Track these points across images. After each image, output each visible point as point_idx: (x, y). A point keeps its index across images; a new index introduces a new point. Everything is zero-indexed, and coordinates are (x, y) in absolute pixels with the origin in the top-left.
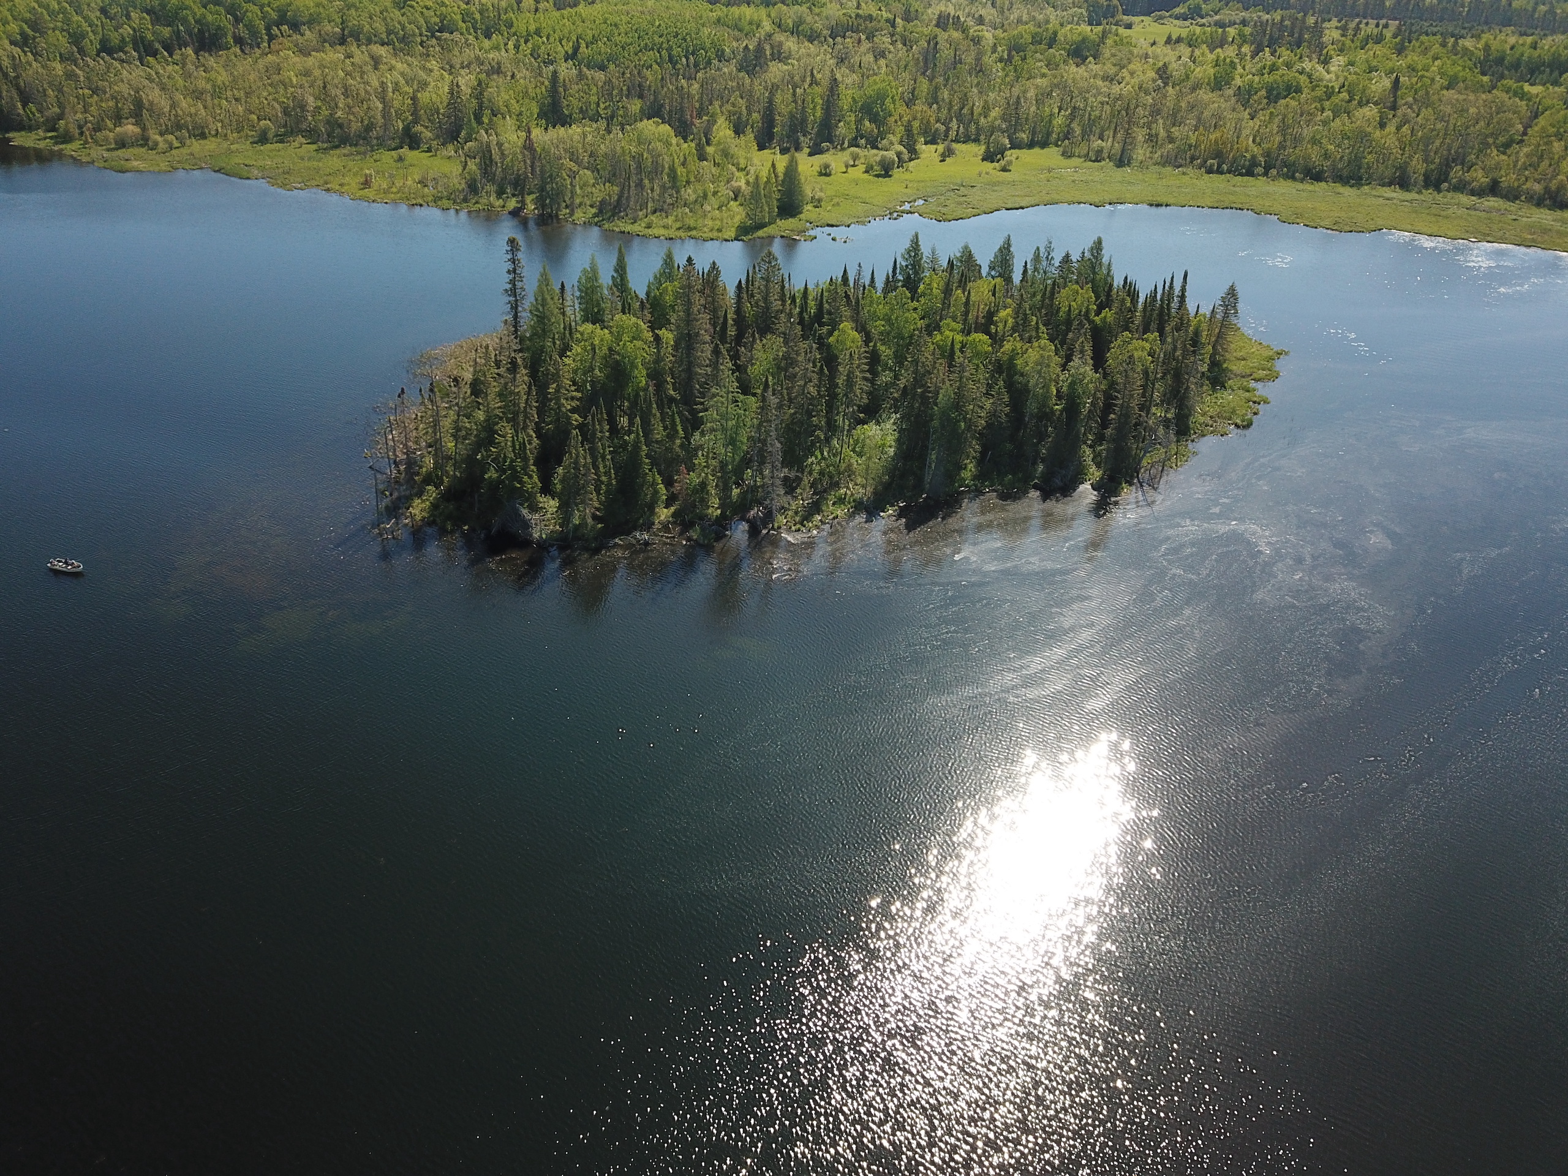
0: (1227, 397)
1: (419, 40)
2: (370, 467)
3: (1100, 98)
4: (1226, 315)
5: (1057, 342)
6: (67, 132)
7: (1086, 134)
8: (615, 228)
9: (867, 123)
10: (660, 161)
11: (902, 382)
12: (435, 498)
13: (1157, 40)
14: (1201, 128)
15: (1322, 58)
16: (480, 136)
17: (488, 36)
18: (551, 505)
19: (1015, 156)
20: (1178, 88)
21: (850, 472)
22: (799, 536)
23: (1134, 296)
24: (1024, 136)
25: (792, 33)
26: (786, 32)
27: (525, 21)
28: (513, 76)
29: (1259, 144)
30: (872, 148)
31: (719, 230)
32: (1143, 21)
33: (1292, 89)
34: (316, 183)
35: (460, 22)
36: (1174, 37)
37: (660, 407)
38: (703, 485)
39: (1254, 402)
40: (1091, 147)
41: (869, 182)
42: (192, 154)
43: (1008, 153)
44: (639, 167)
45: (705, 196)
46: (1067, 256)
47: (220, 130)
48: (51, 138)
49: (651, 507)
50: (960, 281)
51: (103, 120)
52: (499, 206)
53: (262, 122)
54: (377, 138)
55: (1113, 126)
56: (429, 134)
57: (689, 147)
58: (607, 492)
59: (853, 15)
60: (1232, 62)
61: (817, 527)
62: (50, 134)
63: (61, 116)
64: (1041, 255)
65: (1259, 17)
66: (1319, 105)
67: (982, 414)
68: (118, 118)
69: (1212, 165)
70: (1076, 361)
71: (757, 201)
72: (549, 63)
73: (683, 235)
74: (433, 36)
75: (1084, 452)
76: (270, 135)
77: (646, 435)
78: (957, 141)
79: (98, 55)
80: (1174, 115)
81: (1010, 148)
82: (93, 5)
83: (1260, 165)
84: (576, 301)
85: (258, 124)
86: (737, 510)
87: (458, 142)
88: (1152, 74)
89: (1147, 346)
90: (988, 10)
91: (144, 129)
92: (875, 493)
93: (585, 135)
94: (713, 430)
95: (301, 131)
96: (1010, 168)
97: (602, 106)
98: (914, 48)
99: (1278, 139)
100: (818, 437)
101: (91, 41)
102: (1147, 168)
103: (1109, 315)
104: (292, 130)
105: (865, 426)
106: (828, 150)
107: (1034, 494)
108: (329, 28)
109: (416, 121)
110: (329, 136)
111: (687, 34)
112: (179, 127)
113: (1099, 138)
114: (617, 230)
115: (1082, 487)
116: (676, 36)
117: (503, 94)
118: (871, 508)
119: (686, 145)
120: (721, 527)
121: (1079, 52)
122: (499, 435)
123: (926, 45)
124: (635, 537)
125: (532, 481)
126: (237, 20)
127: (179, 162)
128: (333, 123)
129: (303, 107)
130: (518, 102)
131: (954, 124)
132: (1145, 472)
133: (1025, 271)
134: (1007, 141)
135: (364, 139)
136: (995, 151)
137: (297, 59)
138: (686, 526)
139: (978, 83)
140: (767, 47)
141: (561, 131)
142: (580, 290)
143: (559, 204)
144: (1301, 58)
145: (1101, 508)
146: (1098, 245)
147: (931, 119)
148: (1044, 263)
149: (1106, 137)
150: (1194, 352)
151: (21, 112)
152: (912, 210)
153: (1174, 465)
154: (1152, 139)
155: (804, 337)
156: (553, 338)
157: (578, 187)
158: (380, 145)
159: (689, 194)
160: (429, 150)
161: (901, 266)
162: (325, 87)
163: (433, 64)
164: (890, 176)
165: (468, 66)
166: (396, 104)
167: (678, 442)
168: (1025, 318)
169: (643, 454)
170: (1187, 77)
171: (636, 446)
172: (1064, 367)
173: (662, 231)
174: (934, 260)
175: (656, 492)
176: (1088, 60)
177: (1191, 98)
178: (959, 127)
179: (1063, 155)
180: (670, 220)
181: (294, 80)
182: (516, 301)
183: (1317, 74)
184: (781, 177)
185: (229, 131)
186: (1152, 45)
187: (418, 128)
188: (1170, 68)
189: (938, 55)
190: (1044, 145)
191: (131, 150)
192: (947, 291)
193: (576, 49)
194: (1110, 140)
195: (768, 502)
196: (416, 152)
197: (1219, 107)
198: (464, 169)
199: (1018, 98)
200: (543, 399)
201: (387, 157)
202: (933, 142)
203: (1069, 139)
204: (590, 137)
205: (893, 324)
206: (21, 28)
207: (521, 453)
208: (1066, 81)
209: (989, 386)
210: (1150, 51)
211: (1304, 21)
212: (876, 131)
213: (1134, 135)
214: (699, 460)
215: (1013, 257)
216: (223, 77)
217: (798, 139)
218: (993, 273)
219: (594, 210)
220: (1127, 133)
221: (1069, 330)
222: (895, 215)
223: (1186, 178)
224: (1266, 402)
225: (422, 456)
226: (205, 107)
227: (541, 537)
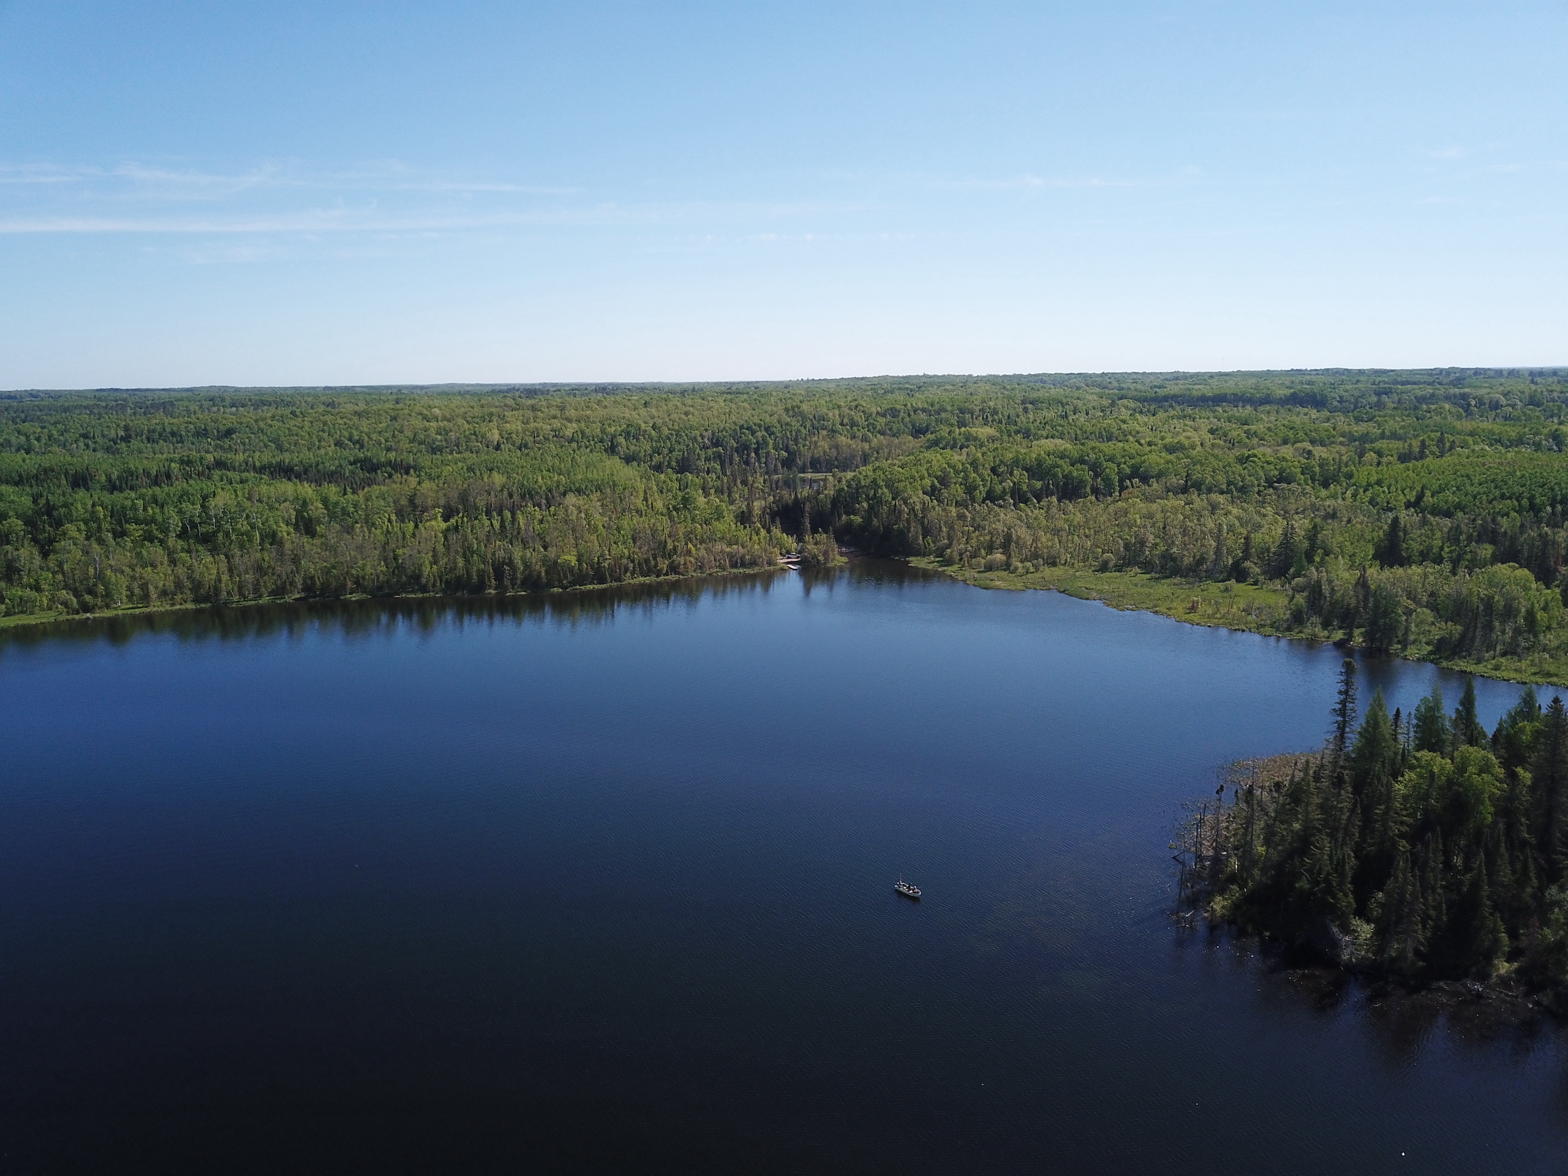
1: (1256, 489)
2: (1174, 858)
6: (951, 557)
8: (1454, 667)
10: (1515, 605)
12: (1237, 898)
16: (1310, 573)
17: (1325, 485)
18: (1365, 930)
27: (1366, 473)
28: (1349, 521)
34: (1146, 606)
35: (1299, 474)
37: (1510, 849)
42: (1043, 578)
44: (1489, 607)
47: (1068, 560)
48: (938, 562)
49: (1489, 956)
51: (979, 549)
52: (1324, 637)
53: (1106, 554)
54: (1207, 571)
56: (1258, 570)
57: (1553, 593)
58: (1436, 928)
62: (938, 559)
63: (949, 546)
68: (990, 548)
72: (1387, 510)
73: (1540, 680)
74: (1271, 486)
76: (1111, 564)
77: (1489, 875)
79: (983, 502)
82: (987, 466)
84: (1412, 729)
85: (1101, 556)
87: (1286, 577)
91: (1009, 557)
93: (1426, 576)
95: (1137, 564)
97: (1447, 549)
101: (980, 492)
104: (1129, 561)
108: (1174, 480)
109: (1246, 557)
110: (1162, 567)
111: (1555, 485)
112: (1035, 556)
114: (1457, 669)
116: (1541, 485)
117: (1337, 536)
119: (1548, 591)
122: (1316, 847)
124: (1465, 986)
125: (1347, 900)
126: (1097, 475)
127: (1032, 583)
128: (1167, 557)
129: (1143, 543)
130: (1352, 544)
135: (1194, 571)
137: (1142, 505)
138: (1533, 988)
141: (1399, 571)
142: (1417, 718)
143: (1390, 640)
151: (921, 542)
156: (1384, 761)
157: (1413, 625)
158: (1208, 577)
159: (1550, 639)
160: (1255, 583)
162: (1164, 528)
163: (1269, 510)
165: (1303, 512)
166: (1229, 543)
167: (1529, 890)
169: (1484, 894)
171: (1475, 885)
173: (1513, 675)
175: (1497, 941)
180: (1524, 664)
181: (1139, 521)
182: (1345, 721)
185: (1076, 561)
187: (1247, 564)
191: (996, 572)
193: (1420, 497)
196: (1242, 585)
198: (1291, 601)
200: (1368, 820)
201: (1214, 588)
204: (1431, 578)
206: (933, 482)
207: (1339, 868)
214: (1557, 914)
216: (1079, 518)
219: (1430, 648)
225: (1228, 856)
226: (1060, 542)
227: (1350, 960)
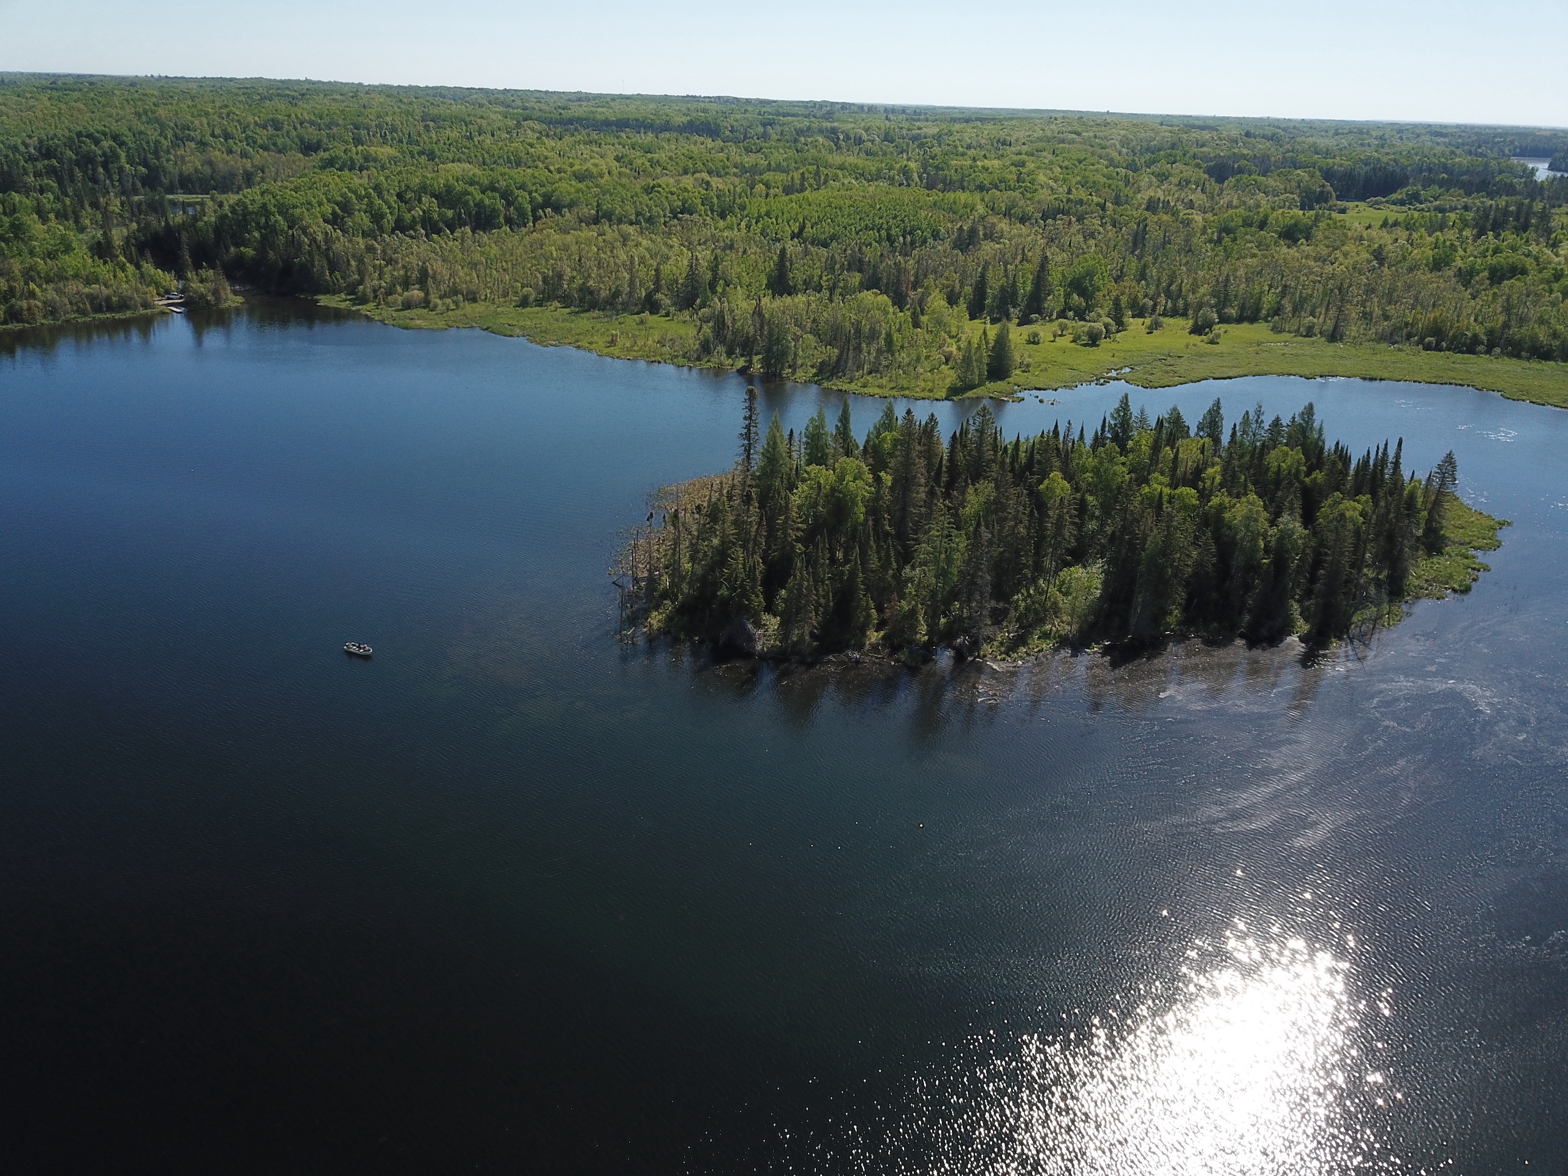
0: (1442, 563)
1: (662, 220)
2: (614, 583)
3: (1311, 277)
4: (1443, 484)
5: (1265, 498)
6: (364, 295)
7: (1296, 310)
8: (833, 387)
9: (1075, 296)
10: (878, 328)
11: (1109, 530)
12: (670, 611)
13: (1372, 224)
14: (1419, 307)
15: (1551, 242)
16: (714, 303)
17: (723, 216)
18: (773, 622)
19: (1223, 330)
20: (1394, 268)
21: (1056, 610)
22: (1003, 665)
23: (1345, 460)
24: (1233, 312)
25: (1005, 215)
26: (998, 214)
27: (757, 204)
28: (745, 252)
29: (1482, 323)
30: (1080, 320)
31: (931, 391)
32: (1357, 206)
33: (1517, 271)
34: (569, 341)
35: (700, 205)
36: (1390, 222)
37: (877, 541)
38: (913, 613)
39: (1474, 569)
40: (1302, 323)
41: (1076, 350)
42: (465, 315)
43: (1216, 327)
44: (858, 331)
45: (918, 360)
46: (1278, 419)
47: (489, 295)
48: (349, 300)
49: (863, 630)
50: (1168, 440)
51: (394, 285)
52: (729, 365)
53: (525, 289)
54: (622, 304)
55: (1325, 303)
56: (668, 302)
57: (905, 316)
58: (825, 613)
59: (1064, 200)
60: (1452, 245)
61: (1022, 658)
62: (349, 297)
63: (361, 282)
64: (1251, 418)
65: (1482, 203)
66: (1547, 287)
67: (1189, 563)
68: (406, 284)
69: (1430, 343)
70: (1285, 517)
71: (968, 365)
72: (776, 241)
73: (896, 394)
74: (675, 217)
75: (1292, 606)
76: (532, 298)
77: (862, 564)
78: (1164, 315)
79: (393, 232)
80: (1390, 294)
81: (1218, 323)
82: (392, 191)
83: (1482, 343)
84: (802, 447)
85: (521, 291)
86: (945, 637)
87: (693, 308)
88: (1365, 255)
89: (1360, 507)
90: (1198, 196)
91: (427, 294)
92: (1080, 630)
93: (809, 304)
94: (925, 563)
95: (556, 298)
96: (1218, 341)
97: (825, 278)
98: (1124, 229)
99: (1502, 319)
100: (1025, 576)
101: (388, 221)
102: (1361, 344)
103: (1319, 476)
104: (549, 296)
105: (1072, 569)
106: (1036, 321)
107: (1240, 642)
108: (586, 210)
109: (657, 289)
110: (580, 301)
111: (905, 216)
112: (454, 292)
113: (1311, 315)
114: (835, 388)
115: (1289, 639)
116: (895, 217)
117: (735, 267)
118: (1076, 644)
119: (902, 314)
120: (926, 653)
121: (1291, 234)
122: (732, 558)
123: (1135, 226)
124: (847, 656)
125: (758, 601)
126: (509, 204)
127: (453, 321)
128: (584, 290)
129: (560, 276)
130: (748, 274)
131: (1162, 299)
132: (1355, 629)
133: (1234, 434)
134: (1216, 316)
135: (611, 304)
136: (1202, 325)
137: (557, 237)
138: (895, 649)
139: (1187, 262)
140: (981, 228)
141: (788, 300)
142: (807, 437)
143: (783, 364)
144: (1527, 241)
145: (1308, 659)
146: (1310, 409)
147: (1139, 294)
148: (1254, 426)
149: (1317, 314)
150: (1408, 515)
151: (328, 278)
152: (1119, 376)
153: (1386, 624)
154: (1366, 316)
155: (1016, 485)
156: (782, 478)
157: (800, 350)
158: (624, 310)
159: (903, 357)
160: (667, 315)
161: (1110, 425)
162: (580, 260)
163: (675, 241)
164: (1098, 346)
165: (705, 243)
166: (641, 275)
167: (891, 572)
168: (1234, 477)
169: (859, 580)
170: (1404, 258)
171: (853, 574)
172: (1273, 523)
173: (877, 391)
174: (1143, 420)
175: (869, 616)
176: (1300, 242)
177: (1408, 278)
178: (1166, 302)
179: (1272, 330)
180: (884, 381)
181: (555, 254)
182: (750, 444)
183: (1545, 257)
184: (992, 344)
185: (496, 297)
186: (1367, 229)
187: (659, 296)
188: (1386, 249)
189: (1147, 236)
190: (1253, 319)
191: (415, 310)
192: (1156, 448)
193: (802, 229)
194: (1322, 317)
195: (974, 631)
196: (655, 317)
197: (1438, 287)
198: (699, 332)
199: (1228, 276)
200: (771, 530)
201: (631, 320)
202: (1140, 315)
203: (1279, 315)
204: (813, 306)
205: (1102, 476)
206: (333, 208)
207: (751, 574)
208: (1277, 260)
209: (1196, 538)
210: (1365, 234)
211: (1530, 206)
212: (1084, 304)
213: (1347, 312)
214: (910, 588)
215: (1222, 419)
216: (495, 250)
217: (1008, 310)
218: (1201, 433)
219: (814, 371)
220: (1340, 310)
221: (1277, 489)
222: (1102, 381)
223: (1402, 354)
224: (1487, 569)
225: (661, 575)
226: (478, 276)
227: (762, 649)
